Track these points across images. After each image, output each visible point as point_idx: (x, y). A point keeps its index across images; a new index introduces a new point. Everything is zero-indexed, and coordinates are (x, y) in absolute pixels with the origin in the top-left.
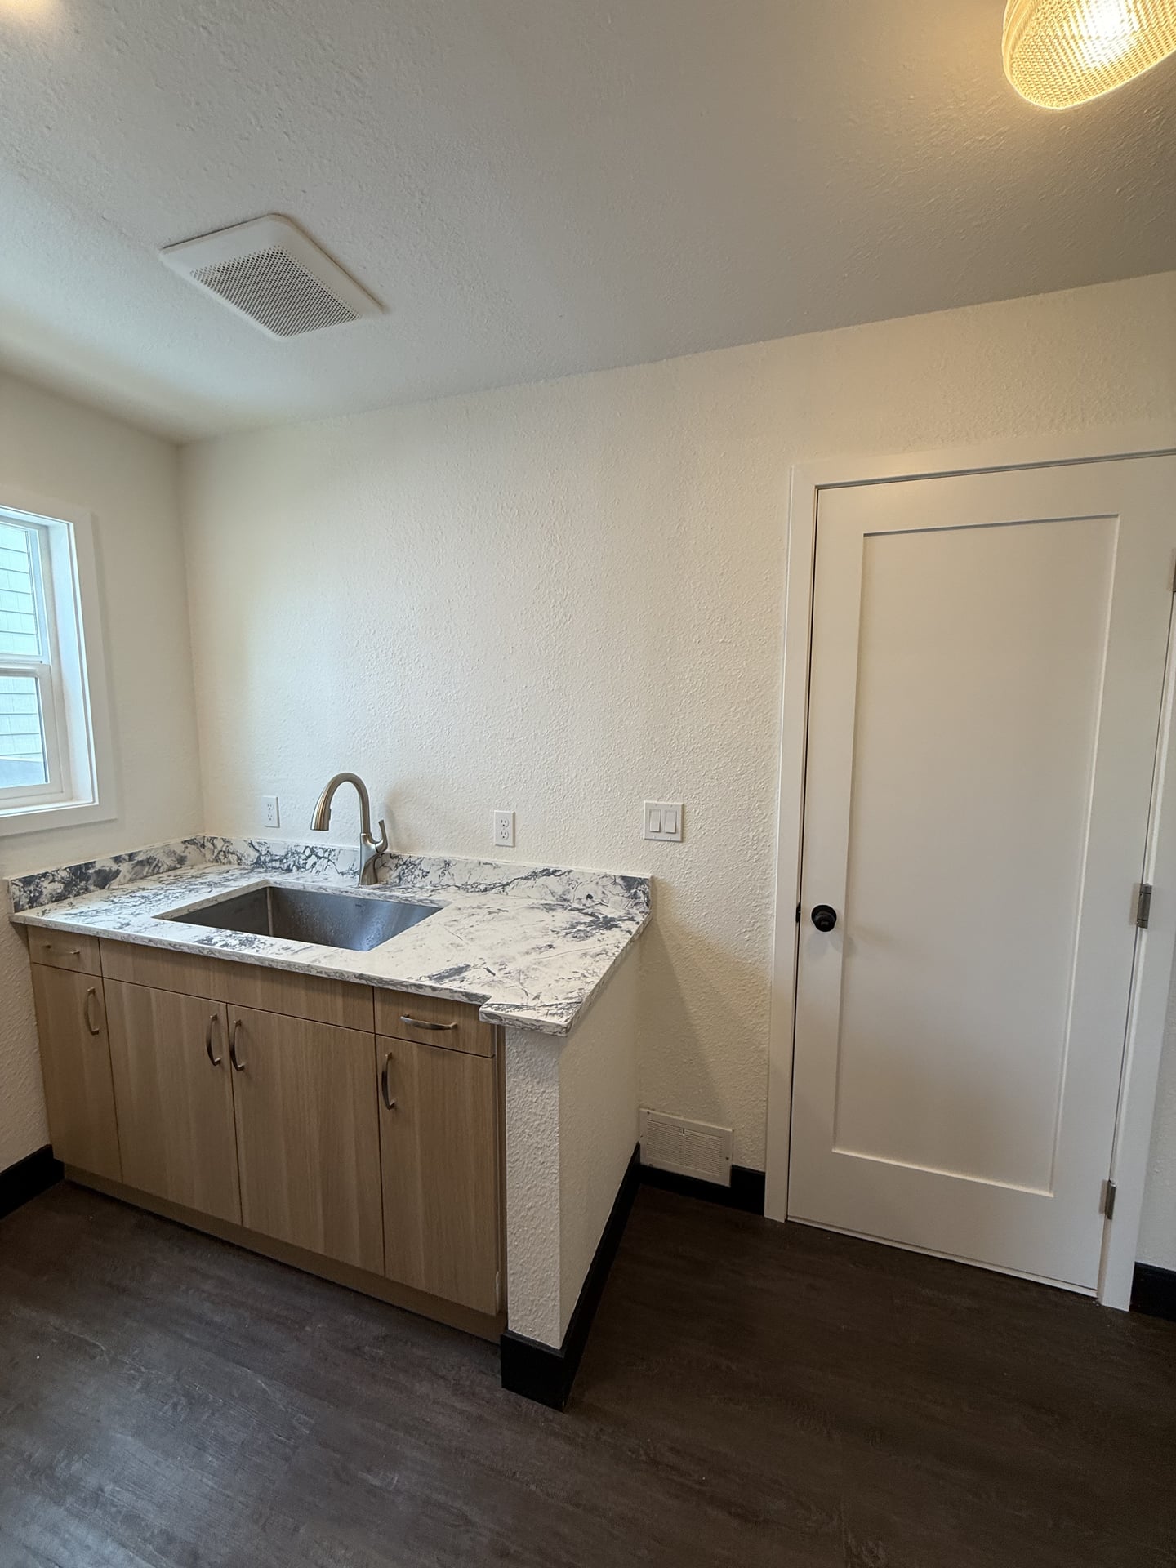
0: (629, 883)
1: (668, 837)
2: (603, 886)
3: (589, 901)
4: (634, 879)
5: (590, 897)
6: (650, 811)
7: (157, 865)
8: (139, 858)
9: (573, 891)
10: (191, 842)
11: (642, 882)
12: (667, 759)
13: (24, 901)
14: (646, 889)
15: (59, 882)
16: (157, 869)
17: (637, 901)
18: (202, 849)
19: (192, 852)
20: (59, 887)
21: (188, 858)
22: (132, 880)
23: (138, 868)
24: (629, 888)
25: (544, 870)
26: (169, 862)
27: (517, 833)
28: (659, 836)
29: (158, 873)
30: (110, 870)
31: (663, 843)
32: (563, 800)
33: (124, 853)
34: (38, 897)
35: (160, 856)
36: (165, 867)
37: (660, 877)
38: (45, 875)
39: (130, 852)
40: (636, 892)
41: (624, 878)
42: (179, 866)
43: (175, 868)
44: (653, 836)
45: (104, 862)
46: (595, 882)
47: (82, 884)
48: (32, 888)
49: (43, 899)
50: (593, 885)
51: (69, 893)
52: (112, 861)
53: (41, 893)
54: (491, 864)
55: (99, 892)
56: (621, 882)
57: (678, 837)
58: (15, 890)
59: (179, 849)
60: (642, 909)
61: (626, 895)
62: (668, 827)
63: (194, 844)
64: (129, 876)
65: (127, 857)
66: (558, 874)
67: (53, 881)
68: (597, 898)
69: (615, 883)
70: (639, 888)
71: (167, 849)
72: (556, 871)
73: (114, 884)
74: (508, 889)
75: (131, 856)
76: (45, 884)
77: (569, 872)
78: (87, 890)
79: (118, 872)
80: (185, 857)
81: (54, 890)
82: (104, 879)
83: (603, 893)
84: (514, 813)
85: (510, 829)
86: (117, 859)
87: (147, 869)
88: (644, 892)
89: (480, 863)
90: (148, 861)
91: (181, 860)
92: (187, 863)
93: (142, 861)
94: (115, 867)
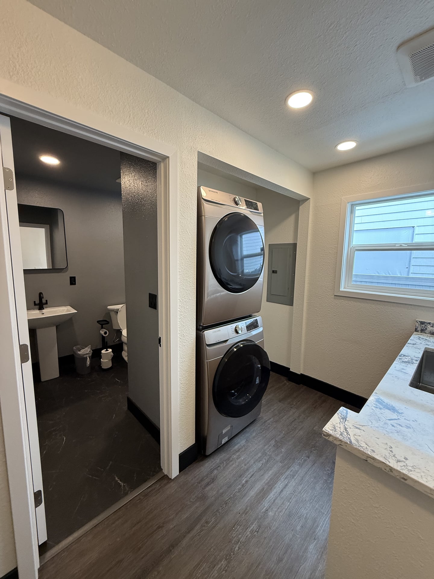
13: (419, 329)
38: (429, 323)
48: (423, 326)
49: (426, 332)
53: (426, 329)
58: (417, 324)
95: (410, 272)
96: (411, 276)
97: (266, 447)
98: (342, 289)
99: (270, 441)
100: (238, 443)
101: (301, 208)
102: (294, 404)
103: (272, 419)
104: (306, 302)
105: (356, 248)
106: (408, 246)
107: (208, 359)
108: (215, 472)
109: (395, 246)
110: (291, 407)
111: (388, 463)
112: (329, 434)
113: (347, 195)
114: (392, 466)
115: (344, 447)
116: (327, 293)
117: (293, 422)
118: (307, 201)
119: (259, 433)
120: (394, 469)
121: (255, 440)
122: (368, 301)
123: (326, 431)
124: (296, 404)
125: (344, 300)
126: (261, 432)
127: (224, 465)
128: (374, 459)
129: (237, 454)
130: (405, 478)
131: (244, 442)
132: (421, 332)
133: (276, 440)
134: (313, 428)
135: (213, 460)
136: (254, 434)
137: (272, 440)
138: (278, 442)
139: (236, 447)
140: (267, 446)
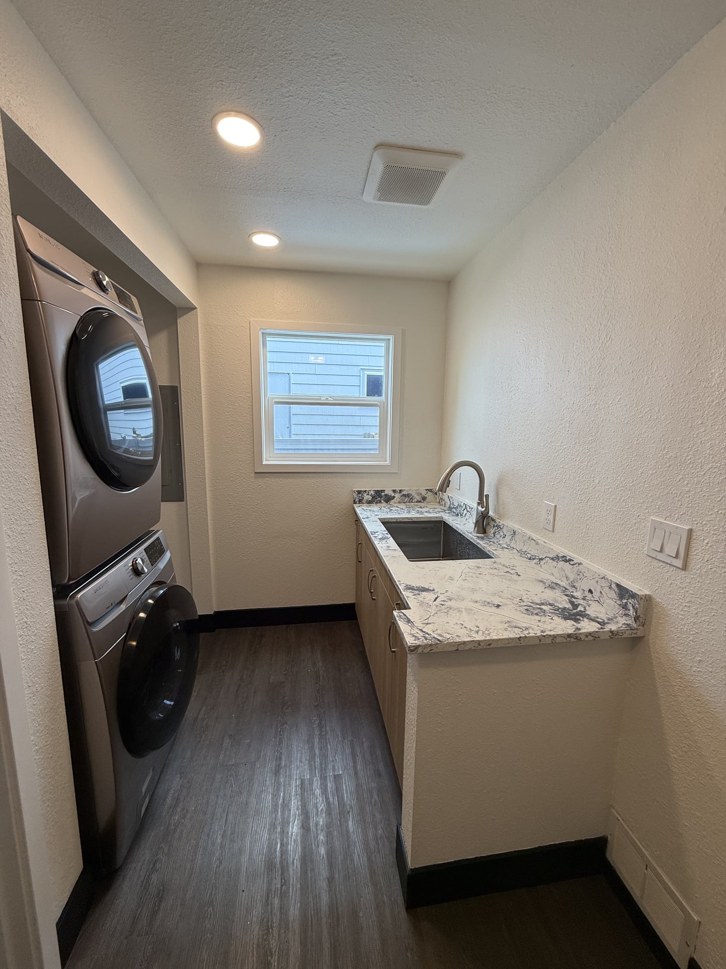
0: (623, 592)
1: (669, 560)
2: (602, 587)
3: (590, 595)
4: (627, 590)
5: (590, 591)
6: (655, 527)
7: (412, 498)
8: (403, 493)
9: (579, 581)
10: (430, 490)
11: (633, 596)
12: (680, 477)
13: (357, 500)
14: (635, 604)
15: (370, 495)
16: (411, 500)
17: (627, 612)
18: (435, 495)
19: (430, 496)
20: (370, 498)
21: (428, 498)
22: (399, 502)
23: (403, 497)
24: (621, 597)
25: (564, 557)
26: (418, 498)
27: (556, 523)
28: (660, 556)
29: (412, 502)
30: (391, 496)
31: (664, 564)
32: (587, 502)
33: (398, 489)
34: (362, 500)
35: (414, 494)
36: (416, 500)
37: (658, 599)
38: (365, 491)
39: (400, 489)
40: (626, 603)
41: (618, 585)
42: (422, 501)
43: (420, 502)
44: (654, 554)
45: (389, 492)
46: (596, 580)
47: (379, 499)
48: (360, 495)
49: (364, 501)
50: (594, 582)
51: (374, 501)
52: (392, 492)
53: (363, 498)
54: (535, 540)
55: (385, 504)
56: (616, 589)
57: (679, 563)
58: (355, 494)
59: (424, 493)
60: (629, 622)
61: (619, 602)
62: (670, 550)
63: (431, 492)
64: (398, 500)
65: (399, 491)
66: (572, 563)
67: (368, 494)
68: (596, 594)
69: (610, 587)
70: (630, 601)
71: (418, 492)
72: (570, 560)
73: (392, 502)
74: (542, 562)
75: (401, 491)
76: (365, 495)
77: (580, 564)
78: (380, 502)
79: (394, 497)
80: (426, 497)
81: (368, 498)
82: (388, 499)
83: (601, 592)
84: (556, 506)
85: (551, 517)
86: (394, 491)
87: (407, 499)
88: (633, 607)
89: (529, 538)
90: (408, 495)
91: (424, 499)
92: (427, 500)
93: (405, 495)
94: (393, 495)
95: (293, 433)
96: (293, 437)
97: (221, 757)
98: (264, 463)
99: (222, 745)
100: (169, 790)
101: (180, 321)
102: (224, 664)
103: (204, 709)
104: (209, 491)
105: (276, 400)
106: (334, 400)
107: (97, 657)
108: (155, 878)
109: (320, 399)
110: (223, 672)
111: (475, 639)
112: (417, 646)
113: (257, 316)
114: (479, 639)
115: (435, 650)
116: (243, 471)
117: (237, 691)
118: (192, 312)
119: (196, 746)
120: (482, 641)
121: (196, 760)
122: (301, 475)
123: (412, 645)
124: (227, 662)
125: (269, 478)
126: (199, 742)
127: (166, 850)
128: (464, 643)
129: (179, 810)
130: (489, 643)
131: (178, 779)
132: (359, 503)
133: (231, 735)
134: (269, 681)
135: (134, 865)
136: (188, 754)
137: (223, 737)
138: (234, 735)
139: (169, 801)
140: (221, 754)
